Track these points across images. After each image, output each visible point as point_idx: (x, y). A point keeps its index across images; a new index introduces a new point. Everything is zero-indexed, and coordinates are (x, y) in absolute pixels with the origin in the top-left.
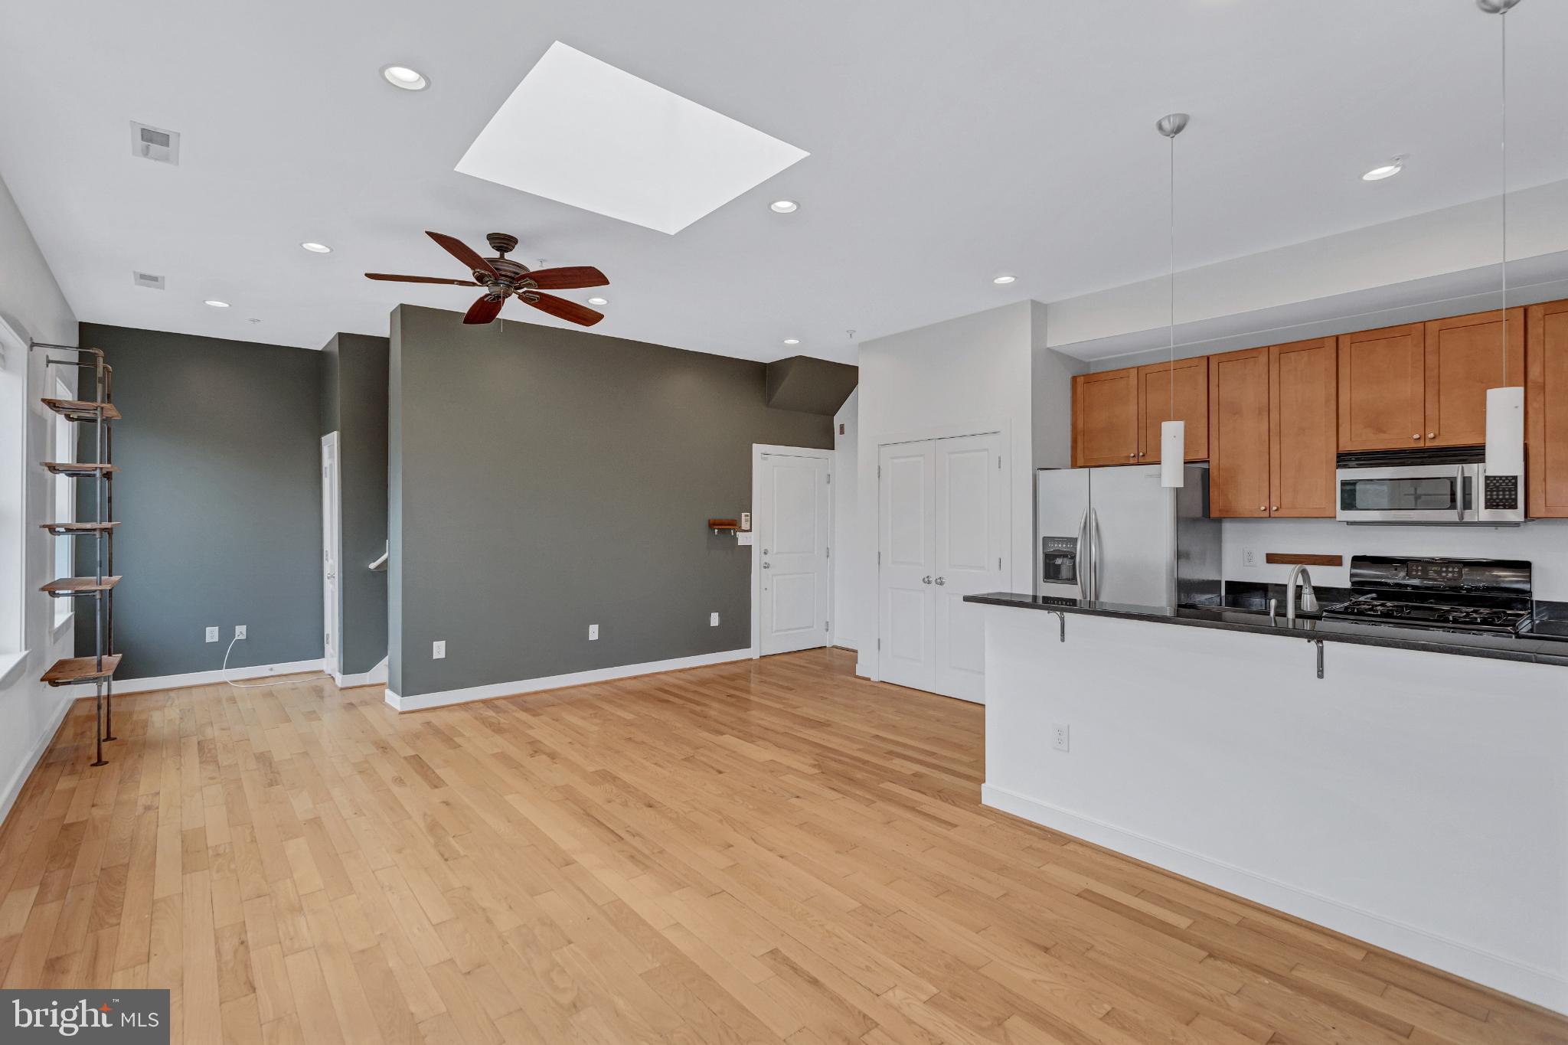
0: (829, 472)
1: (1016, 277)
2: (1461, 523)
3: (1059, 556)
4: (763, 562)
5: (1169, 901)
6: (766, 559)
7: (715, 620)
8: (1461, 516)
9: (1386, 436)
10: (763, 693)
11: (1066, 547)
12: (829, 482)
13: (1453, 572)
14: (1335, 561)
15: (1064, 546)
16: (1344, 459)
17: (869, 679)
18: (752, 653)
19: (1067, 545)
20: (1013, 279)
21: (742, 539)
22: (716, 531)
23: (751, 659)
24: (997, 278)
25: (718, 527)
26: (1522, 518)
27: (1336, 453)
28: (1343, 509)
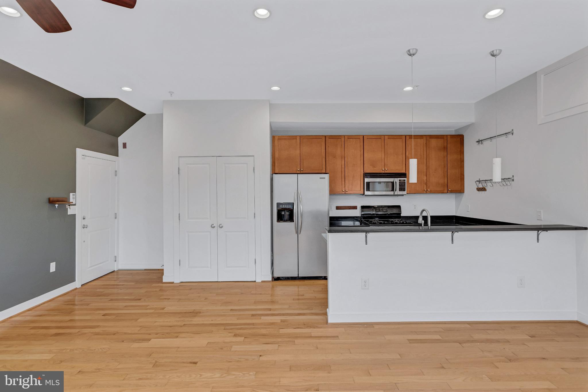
0: (116, 170)
1: (280, 88)
2: (394, 195)
3: (282, 211)
4: (82, 225)
5: (425, 332)
6: (85, 222)
7: (53, 267)
8: (394, 193)
9: (375, 169)
10: (125, 306)
11: (288, 207)
12: (116, 175)
13: (385, 209)
14: (355, 208)
15: (287, 206)
16: (367, 175)
17: (173, 283)
18: (77, 284)
19: (288, 206)
20: (279, 89)
21: (71, 211)
22: (57, 205)
23: (76, 289)
24: (273, 87)
25: (57, 203)
26: (406, 194)
27: (363, 173)
28: (367, 191)
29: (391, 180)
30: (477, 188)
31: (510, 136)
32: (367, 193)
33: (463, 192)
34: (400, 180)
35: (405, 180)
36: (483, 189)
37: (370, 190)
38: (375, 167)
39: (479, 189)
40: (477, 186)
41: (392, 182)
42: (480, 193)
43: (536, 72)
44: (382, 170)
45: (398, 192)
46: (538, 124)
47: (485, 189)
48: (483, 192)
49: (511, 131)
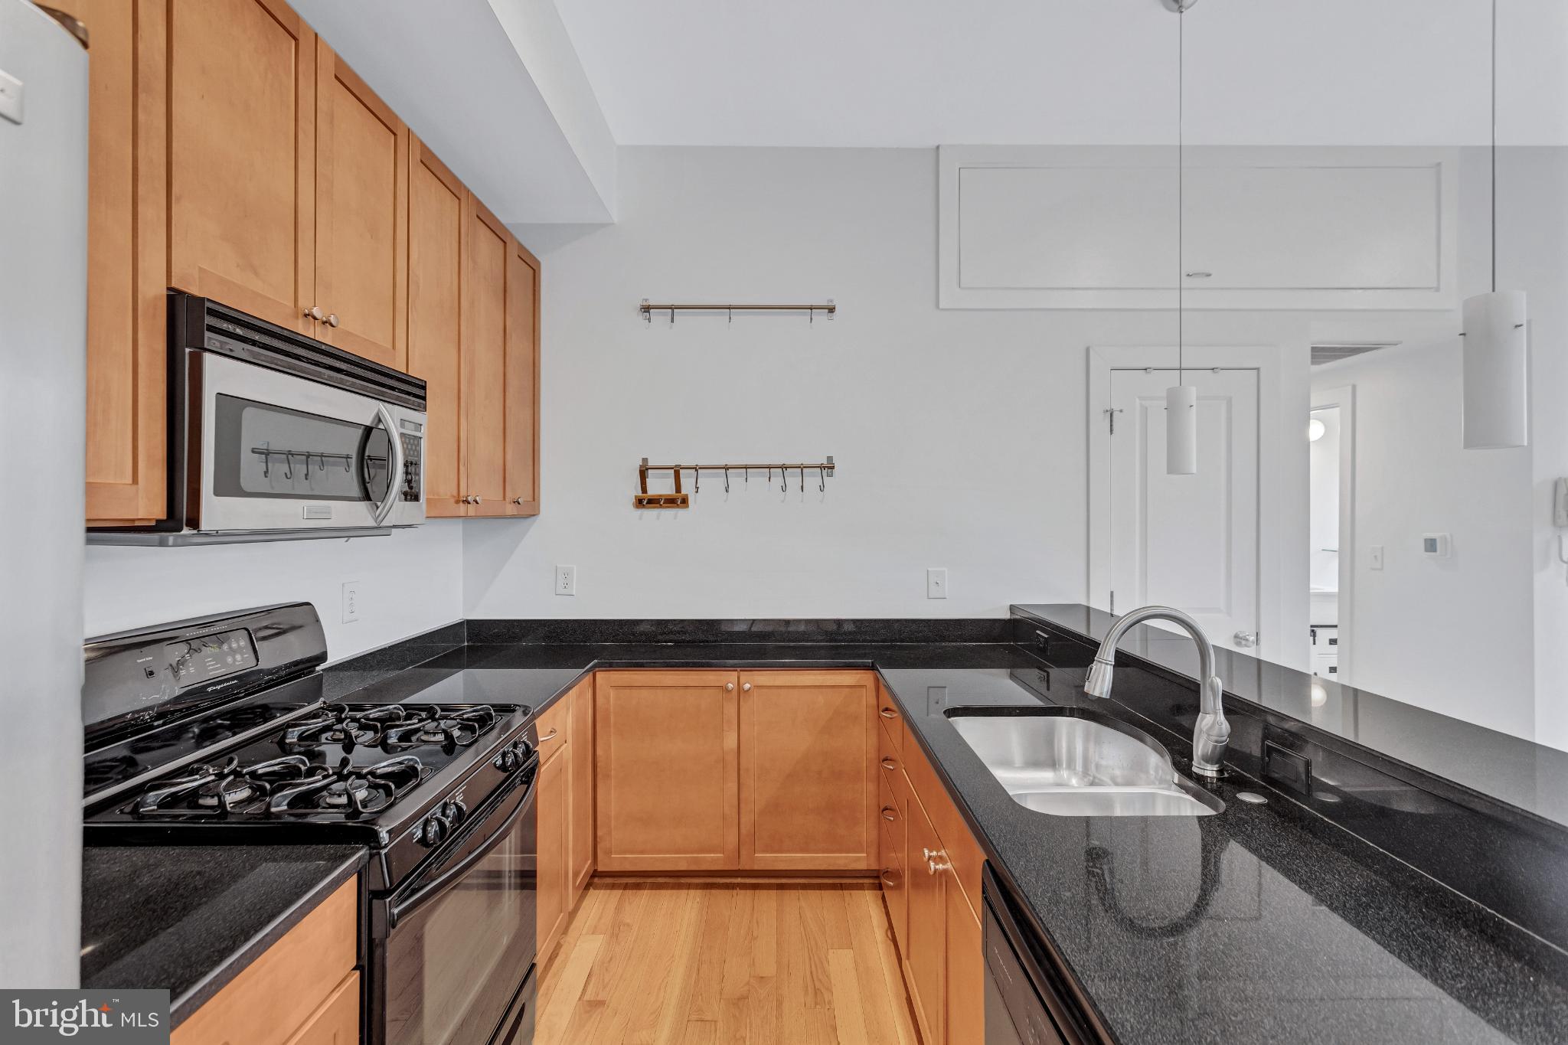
9: (258, 286)
26: (422, 519)
27: (165, 292)
28: (218, 492)
29: (359, 409)
30: (636, 497)
31: (821, 317)
32: (219, 512)
33: (535, 517)
34: (405, 423)
35: (420, 429)
36: (677, 501)
37: (246, 484)
38: (251, 268)
39: (646, 502)
40: (644, 490)
41: (368, 431)
42: (650, 514)
43: (938, 147)
44: (306, 315)
45: (397, 509)
46: (941, 307)
47: (685, 501)
48: (668, 514)
49: (825, 303)
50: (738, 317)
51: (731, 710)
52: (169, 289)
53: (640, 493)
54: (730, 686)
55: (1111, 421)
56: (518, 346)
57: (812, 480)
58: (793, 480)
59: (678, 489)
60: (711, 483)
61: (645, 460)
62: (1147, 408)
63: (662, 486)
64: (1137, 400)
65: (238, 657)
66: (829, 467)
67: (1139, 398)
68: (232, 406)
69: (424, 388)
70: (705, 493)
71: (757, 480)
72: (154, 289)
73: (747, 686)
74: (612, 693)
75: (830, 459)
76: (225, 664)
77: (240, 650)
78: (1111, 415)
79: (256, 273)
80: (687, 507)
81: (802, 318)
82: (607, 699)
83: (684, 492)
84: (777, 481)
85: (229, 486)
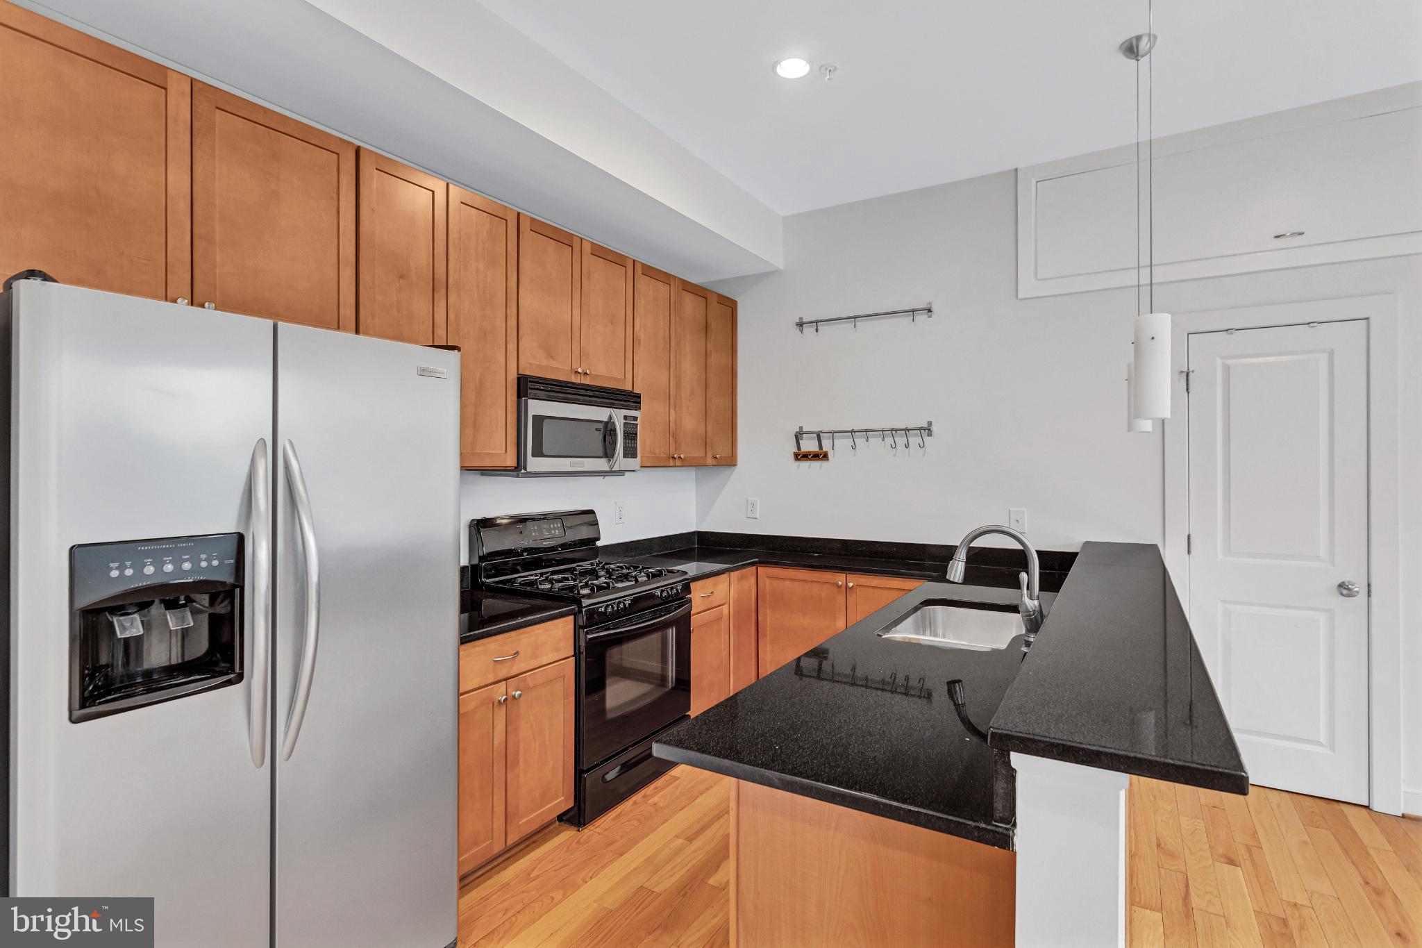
2: (611, 473)
8: (611, 467)
9: (553, 363)
26: (637, 467)
27: (516, 376)
28: (534, 455)
29: (600, 414)
30: (794, 453)
31: (921, 318)
32: (534, 464)
33: (735, 465)
34: (625, 417)
35: (635, 418)
36: (820, 456)
37: (545, 452)
38: (552, 357)
39: (801, 456)
40: (799, 448)
41: (607, 423)
42: (805, 465)
43: (1017, 170)
44: (576, 372)
45: (620, 461)
46: (1020, 297)
47: (825, 456)
48: (816, 464)
49: (925, 306)
50: (861, 324)
51: (841, 599)
52: (518, 374)
53: (796, 450)
54: (840, 583)
55: (1187, 380)
56: (718, 360)
57: (914, 440)
58: (901, 441)
59: (820, 447)
60: (843, 443)
61: (801, 428)
62: (1229, 367)
63: (809, 445)
64: (1218, 359)
65: (557, 531)
66: (928, 430)
67: (1220, 357)
68: (539, 420)
69: (640, 397)
70: (839, 450)
71: (875, 441)
72: (513, 376)
73: (851, 584)
74: (768, 581)
75: (930, 423)
76: (551, 533)
77: (558, 528)
78: (1187, 376)
79: (553, 359)
80: (828, 460)
81: (905, 321)
82: (765, 584)
83: (824, 449)
84: (889, 440)
85: (538, 452)
